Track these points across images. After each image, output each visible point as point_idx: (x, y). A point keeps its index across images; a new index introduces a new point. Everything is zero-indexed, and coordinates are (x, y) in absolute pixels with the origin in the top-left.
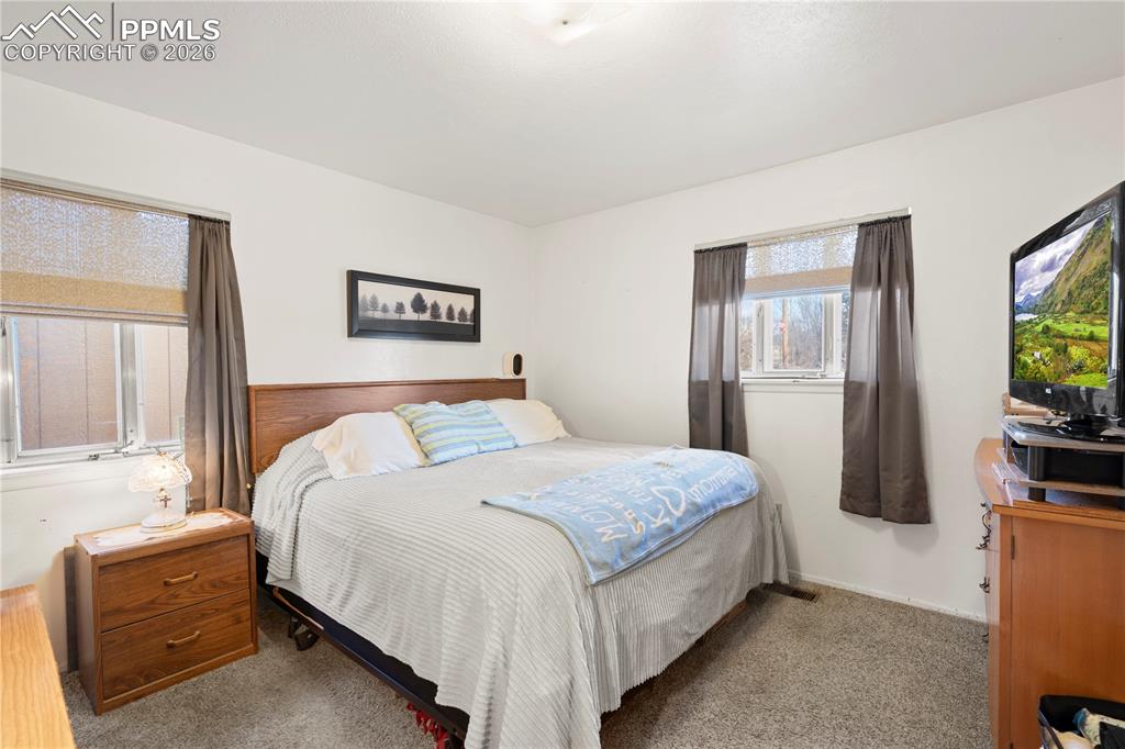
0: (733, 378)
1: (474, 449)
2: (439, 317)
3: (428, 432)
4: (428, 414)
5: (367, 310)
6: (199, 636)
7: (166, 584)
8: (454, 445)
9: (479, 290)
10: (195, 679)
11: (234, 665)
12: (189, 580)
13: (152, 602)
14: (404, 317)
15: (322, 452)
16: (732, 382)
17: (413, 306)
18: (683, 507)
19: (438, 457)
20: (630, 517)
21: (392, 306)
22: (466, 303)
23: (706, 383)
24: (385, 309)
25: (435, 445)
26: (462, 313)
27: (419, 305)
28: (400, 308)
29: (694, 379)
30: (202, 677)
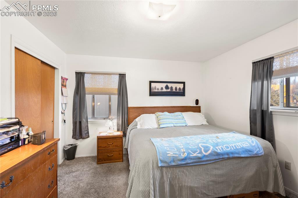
0: (266, 109)
1: (173, 125)
2: (173, 90)
3: (160, 120)
4: (162, 115)
5: (153, 90)
6: (113, 155)
7: (108, 144)
8: (166, 124)
9: (185, 82)
10: (112, 163)
11: (118, 163)
12: (111, 144)
13: (106, 147)
14: (163, 91)
15: (137, 122)
16: (266, 110)
17: (165, 88)
18: (209, 152)
19: (161, 126)
20: (183, 151)
21: (160, 88)
22: (181, 86)
23: (256, 110)
24: (158, 89)
25: (161, 123)
26: (180, 89)
27: (167, 87)
28: (162, 89)
29: (252, 109)
30: (113, 163)
